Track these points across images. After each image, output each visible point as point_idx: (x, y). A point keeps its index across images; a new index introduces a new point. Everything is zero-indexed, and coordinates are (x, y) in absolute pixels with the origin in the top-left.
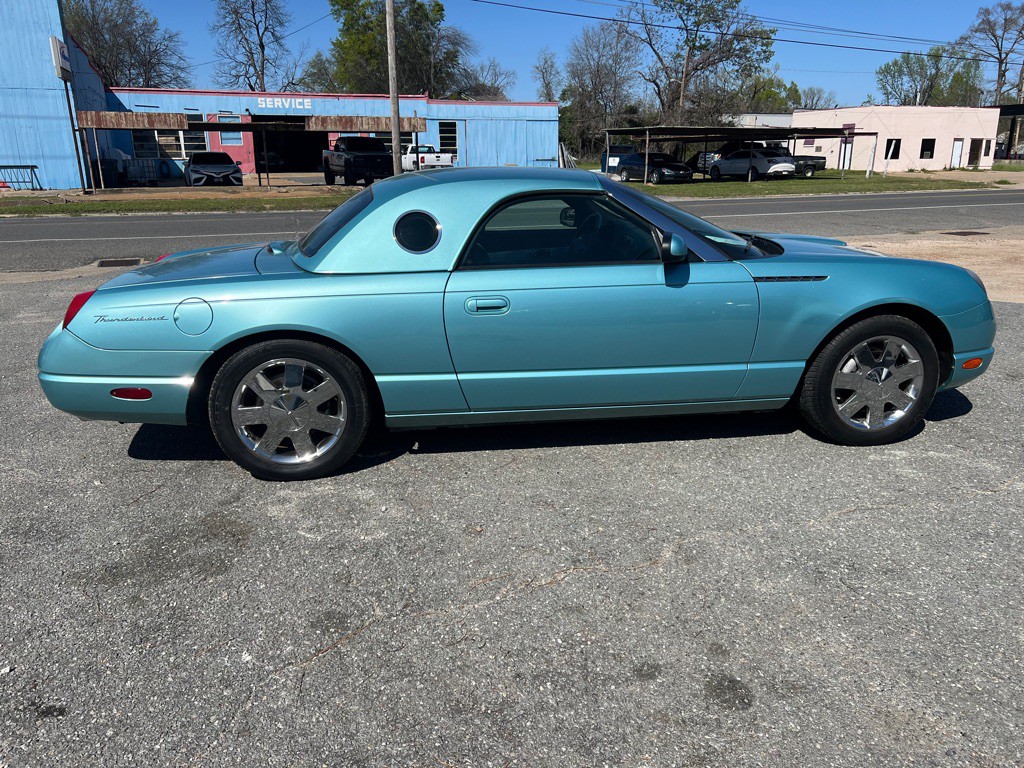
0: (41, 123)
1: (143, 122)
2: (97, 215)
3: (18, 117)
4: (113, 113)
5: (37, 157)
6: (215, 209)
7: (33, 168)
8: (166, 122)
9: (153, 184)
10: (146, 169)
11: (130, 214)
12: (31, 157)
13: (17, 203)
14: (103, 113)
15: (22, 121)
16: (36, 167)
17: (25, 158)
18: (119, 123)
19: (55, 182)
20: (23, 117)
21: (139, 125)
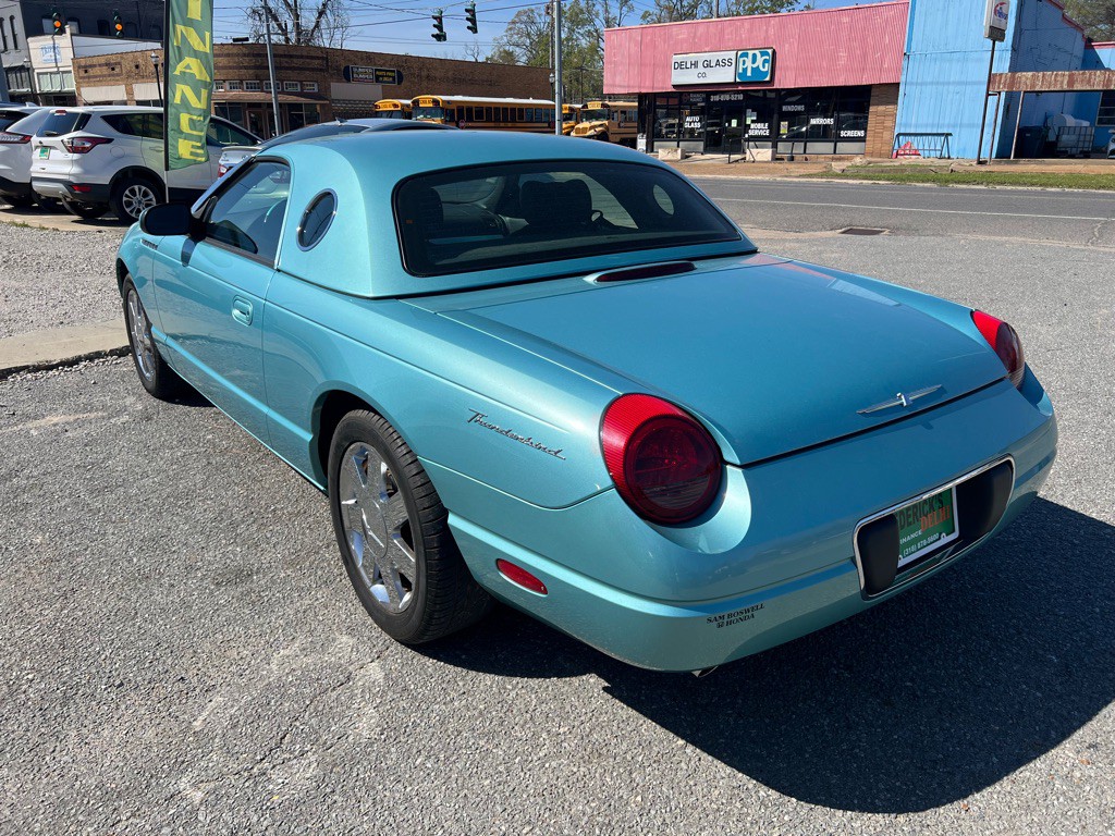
0: (969, 88)
1: (1062, 82)
2: (964, 186)
3: (949, 83)
4: (1030, 74)
5: (954, 126)
6: (1104, 187)
7: (947, 135)
8: (1089, 81)
9: (1086, 155)
10: (1082, 138)
11: (998, 187)
12: (949, 126)
13: (903, 171)
14: (1019, 74)
15: (951, 88)
16: (951, 134)
17: (943, 125)
18: (1033, 85)
19: (965, 149)
20: (954, 83)
21: (1055, 85)
